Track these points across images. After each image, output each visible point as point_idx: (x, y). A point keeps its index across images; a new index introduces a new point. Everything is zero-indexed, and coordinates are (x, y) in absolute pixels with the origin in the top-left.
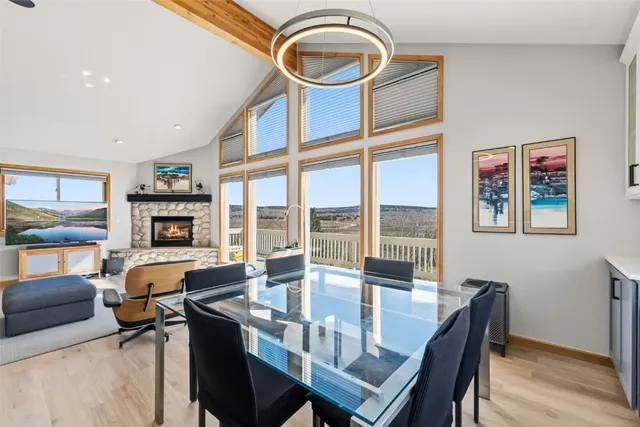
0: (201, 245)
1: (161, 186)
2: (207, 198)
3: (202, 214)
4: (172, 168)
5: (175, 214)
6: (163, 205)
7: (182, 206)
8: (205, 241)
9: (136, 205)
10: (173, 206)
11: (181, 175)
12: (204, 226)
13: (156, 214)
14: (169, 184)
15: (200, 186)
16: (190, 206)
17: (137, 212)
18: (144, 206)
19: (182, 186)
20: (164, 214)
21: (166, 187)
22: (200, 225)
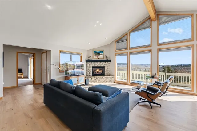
0: (107, 75)
1: (95, 57)
2: (109, 61)
3: (107, 66)
4: (98, 52)
5: (99, 66)
6: (96, 63)
7: (101, 63)
8: (109, 74)
9: (88, 63)
10: (99, 63)
11: (101, 54)
12: (108, 69)
13: (94, 66)
14: (97, 56)
15: (107, 57)
16: (104, 63)
17: (88, 65)
18: (90, 63)
19: (101, 57)
20: (96, 66)
21: (96, 57)
22: (107, 69)
